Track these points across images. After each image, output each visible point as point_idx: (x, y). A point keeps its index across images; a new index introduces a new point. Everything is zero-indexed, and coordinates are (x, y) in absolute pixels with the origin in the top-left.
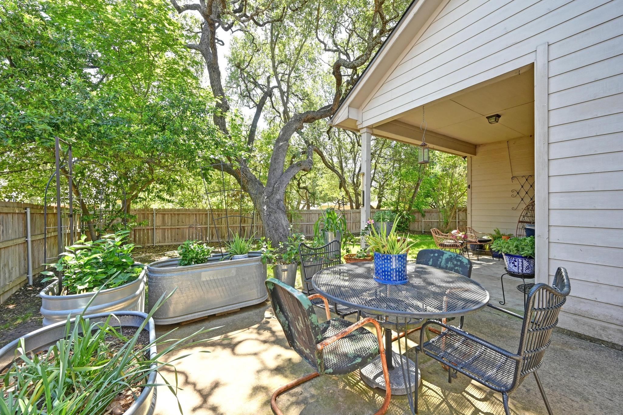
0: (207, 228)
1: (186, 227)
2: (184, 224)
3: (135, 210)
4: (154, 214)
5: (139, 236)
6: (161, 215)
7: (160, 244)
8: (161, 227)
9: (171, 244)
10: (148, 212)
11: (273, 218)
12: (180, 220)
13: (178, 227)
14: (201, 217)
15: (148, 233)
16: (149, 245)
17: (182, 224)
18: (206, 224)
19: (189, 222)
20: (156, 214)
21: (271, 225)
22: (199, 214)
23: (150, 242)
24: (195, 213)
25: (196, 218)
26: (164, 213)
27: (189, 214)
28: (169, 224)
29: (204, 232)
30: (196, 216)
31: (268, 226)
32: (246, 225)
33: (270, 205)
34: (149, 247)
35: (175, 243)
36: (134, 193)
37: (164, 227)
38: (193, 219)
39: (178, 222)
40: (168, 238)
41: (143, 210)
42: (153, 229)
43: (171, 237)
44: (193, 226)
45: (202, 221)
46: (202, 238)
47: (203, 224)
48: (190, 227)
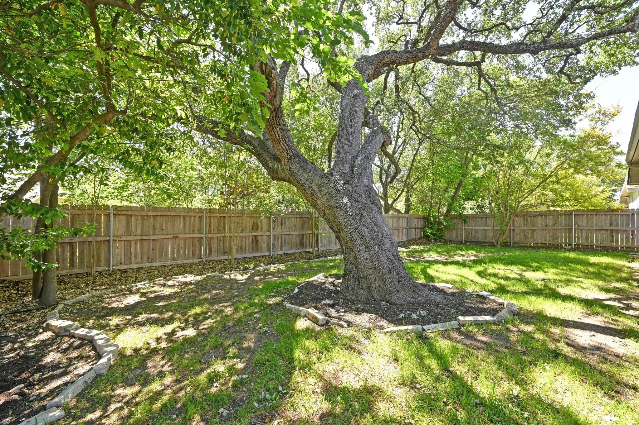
0: (202, 238)
1: (167, 237)
2: (165, 232)
3: (74, 208)
4: (112, 215)
5: (82, 252)
6: (123, 217)
7: (122, 267)
8: (123, 238)
9: (142, 265)
10: (99, 212)
11: (368, 221)
12: (158, 226)
13: (153, 237)
14: (192, 220)
15: (98, 249)
16: (99, 269)
17: (161, 232)
18: (200, 231)
19: (173, 228)
20: (115, 215)
21: (368, 236)
22: (190, 216)
23: (102, 264)
24: (183, 214)
25: (185, 223)
26: (130, 213)
27: (173, 216)
28: (139, 232)
29: (197, 244)
30: (184, 220)
31: (362, 235)
32: (259, 234)
33: (356, 196)
34: (100, 273)
35: (149, 265)
36: (55, 150)
37: (129, 238)
38: (179, 225)
39: (155, 229)
40: (135, 256)
41: (90, 207)
42: (109, 241)
43: (142, 254)
44: (180, 236)
45: (194, 228)
46: (194, 254)
47: (196, 232)
48: (174, 237)
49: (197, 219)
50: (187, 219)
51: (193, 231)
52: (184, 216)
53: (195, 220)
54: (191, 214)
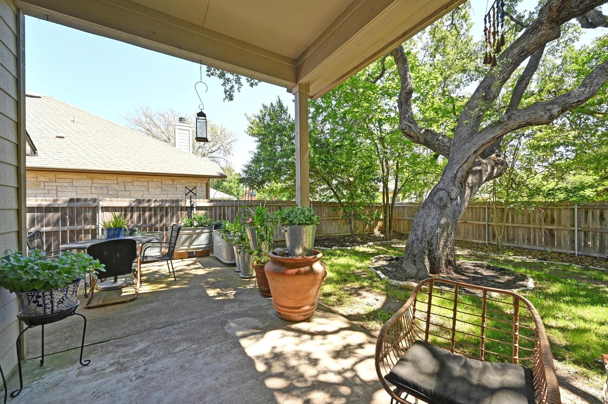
44: (468, 222)
45: (480, 217)
46: (479, 237)
47: (481, 219)
48: (464, 222)
49: (482, 210)
50: (474, 210)
51: (479, 219)
52: (471, 208)
53: (480, 211)
54: (476, 206)
